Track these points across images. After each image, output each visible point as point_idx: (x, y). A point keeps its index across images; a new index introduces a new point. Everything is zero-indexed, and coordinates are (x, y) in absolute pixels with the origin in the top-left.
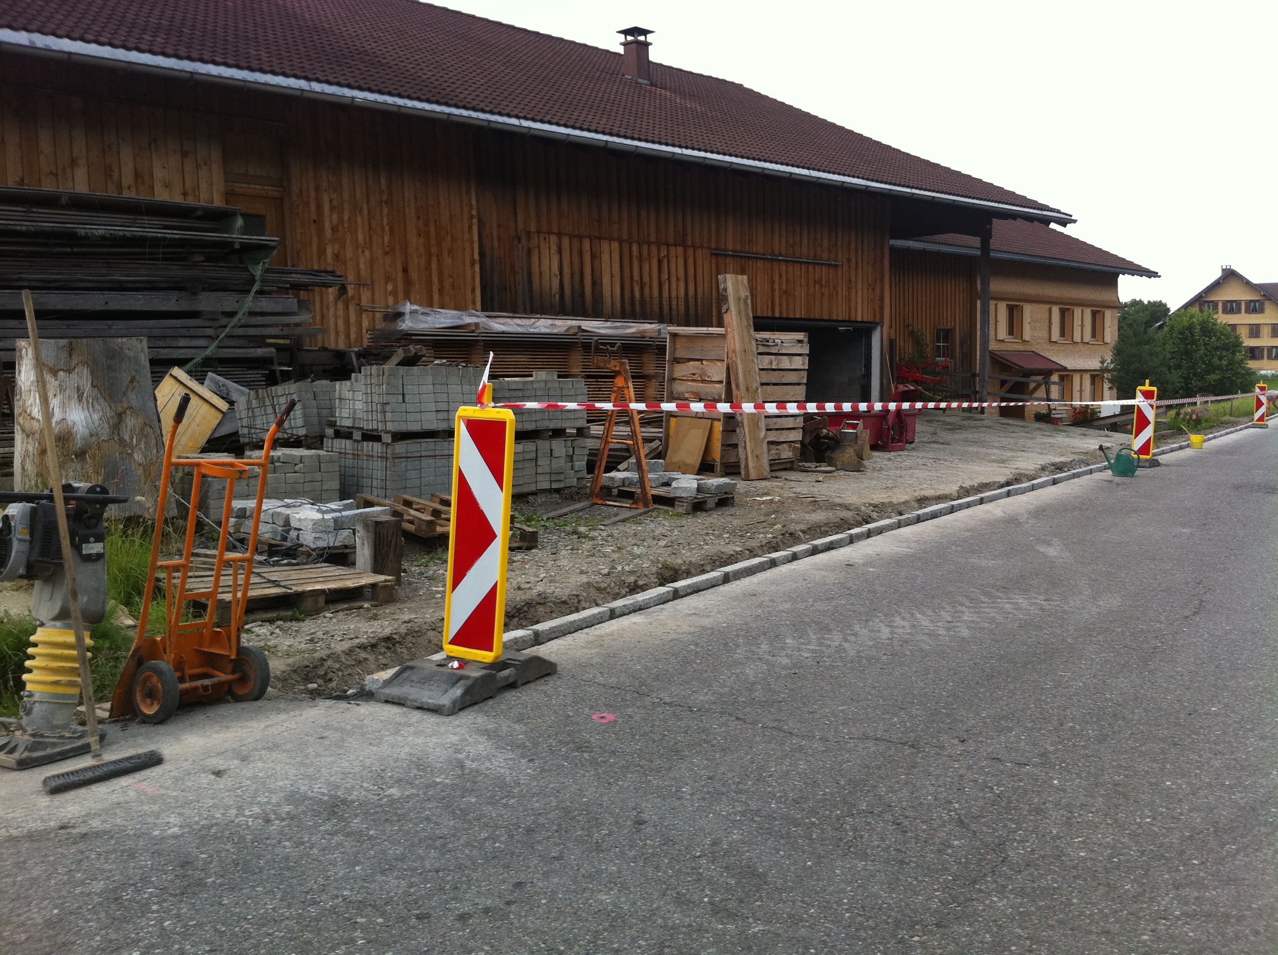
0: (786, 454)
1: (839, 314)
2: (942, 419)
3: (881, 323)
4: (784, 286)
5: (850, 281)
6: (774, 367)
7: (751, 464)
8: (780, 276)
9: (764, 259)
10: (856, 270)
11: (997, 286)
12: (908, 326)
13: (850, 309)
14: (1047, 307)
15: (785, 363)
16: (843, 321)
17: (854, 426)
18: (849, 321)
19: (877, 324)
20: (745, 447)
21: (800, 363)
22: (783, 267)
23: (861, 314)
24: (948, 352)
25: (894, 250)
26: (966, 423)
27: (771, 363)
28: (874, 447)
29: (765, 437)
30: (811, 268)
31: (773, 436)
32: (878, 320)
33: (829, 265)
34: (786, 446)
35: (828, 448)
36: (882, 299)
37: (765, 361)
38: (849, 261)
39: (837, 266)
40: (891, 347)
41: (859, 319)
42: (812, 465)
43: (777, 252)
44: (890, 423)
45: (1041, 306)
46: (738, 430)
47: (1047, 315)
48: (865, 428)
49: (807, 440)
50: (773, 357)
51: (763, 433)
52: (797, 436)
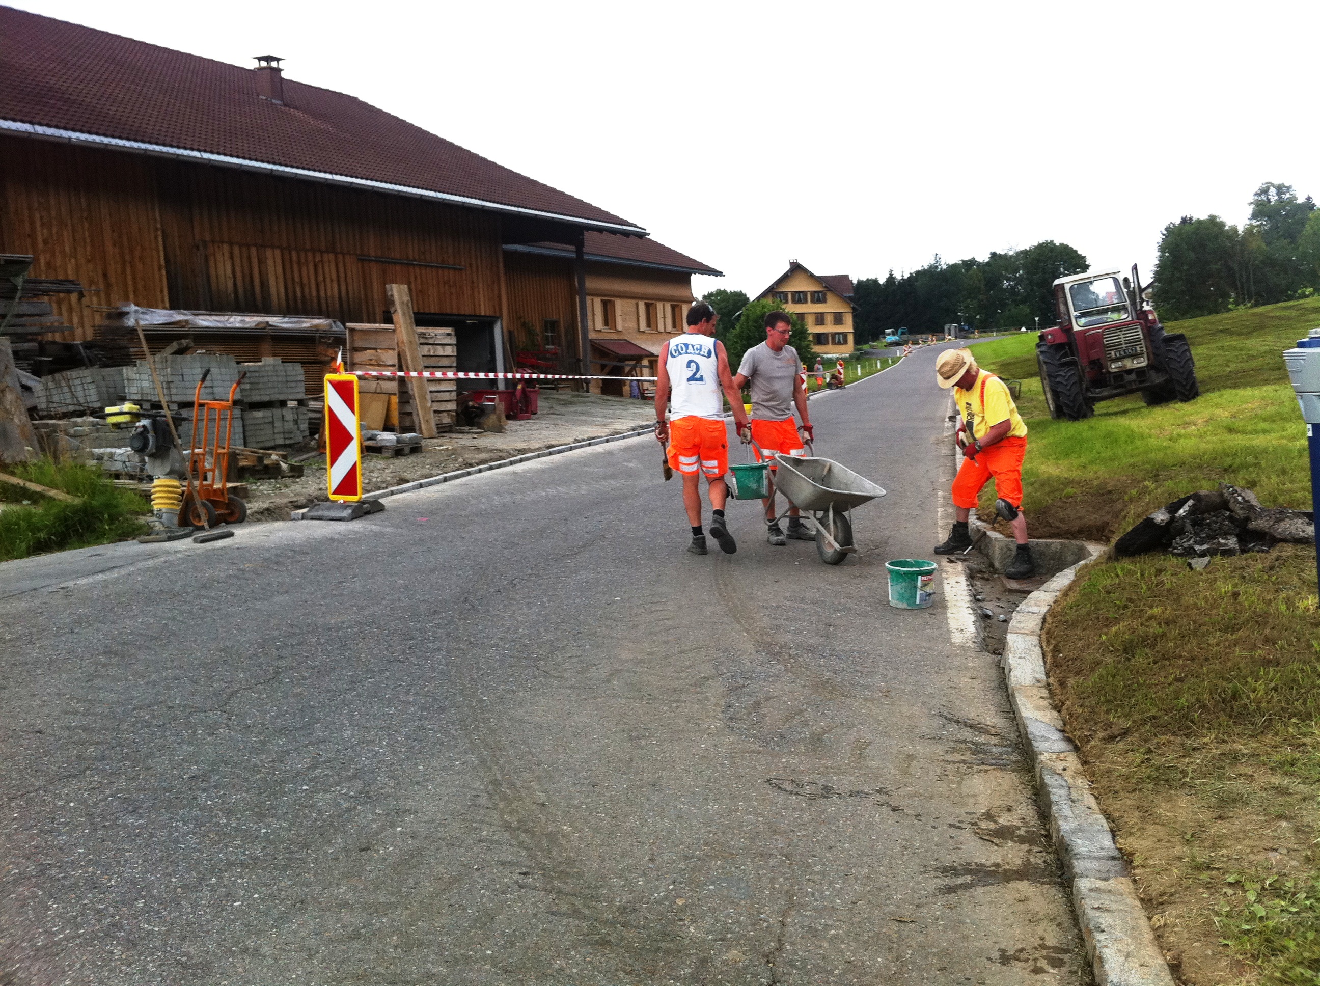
0: (446, 420)
1: (467, 310)
2: (556, 396)
3: (500, 317)
4: (420, 287)
5: (473, 282)
6: (432, 354)
7: (423, 427)
8: (416, 278)
9: (401, 264)
10: (477, 272)
11: (591, 283)
12: (520, 318)
13: (474, 305)
14: (634, 301)
15: (440, 351)
16: (470, 316)
17: (492, 400)
18: (475, 316)
19: (498, 318)
20: (418, 415)
21: (449, 351)
22: (417, 270)
23: (484, 310)
24: (555, 340)
25: (506, 253)
26: (575, 399)
27: (429, 351)
28: (509, 417)
29: (431, 407)
30: (440, 271)
31: (436, 407)
32: (498, 314)
33: (455, 269)
34: (445, 414)
35: (476, 416)
36: (499, 297)
37: (425, 350)
38: (471, 265)
39: (461, 270)
40: (510, 339)
41: (483, 314)
42: (467, 428)
43: (411, 257)
44: (518, 397)
45: (629, 301)
46: (411, 401)
47: (634, 309)
48: (501, 400)
49: (460, 411)
50: (430, 347)
51: (429, 404)
52: (452, 406)
